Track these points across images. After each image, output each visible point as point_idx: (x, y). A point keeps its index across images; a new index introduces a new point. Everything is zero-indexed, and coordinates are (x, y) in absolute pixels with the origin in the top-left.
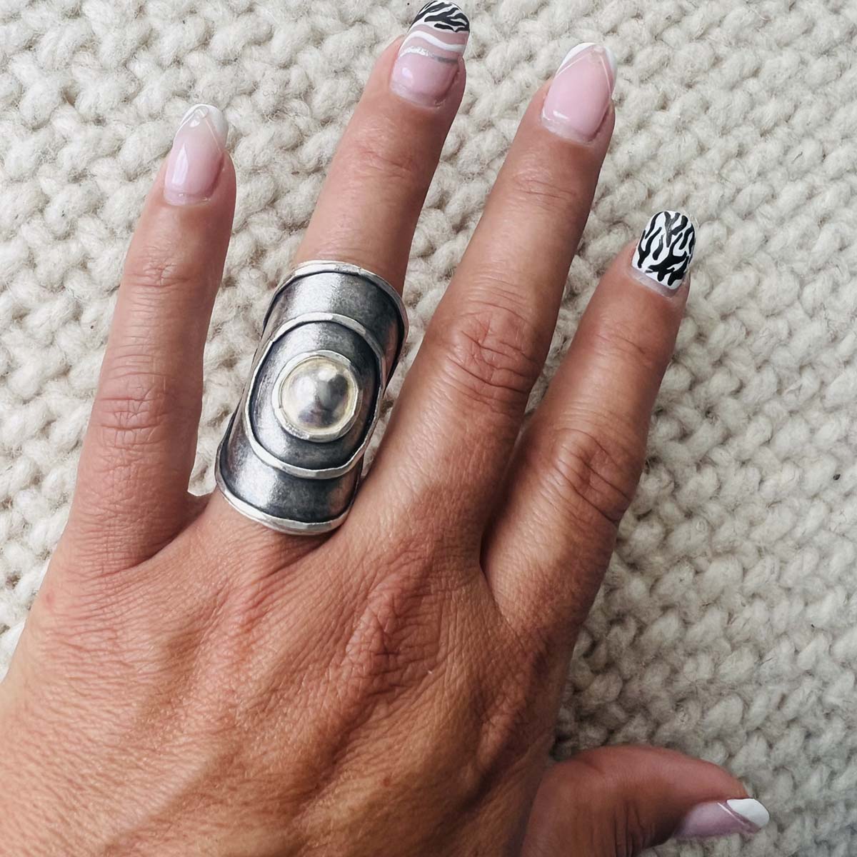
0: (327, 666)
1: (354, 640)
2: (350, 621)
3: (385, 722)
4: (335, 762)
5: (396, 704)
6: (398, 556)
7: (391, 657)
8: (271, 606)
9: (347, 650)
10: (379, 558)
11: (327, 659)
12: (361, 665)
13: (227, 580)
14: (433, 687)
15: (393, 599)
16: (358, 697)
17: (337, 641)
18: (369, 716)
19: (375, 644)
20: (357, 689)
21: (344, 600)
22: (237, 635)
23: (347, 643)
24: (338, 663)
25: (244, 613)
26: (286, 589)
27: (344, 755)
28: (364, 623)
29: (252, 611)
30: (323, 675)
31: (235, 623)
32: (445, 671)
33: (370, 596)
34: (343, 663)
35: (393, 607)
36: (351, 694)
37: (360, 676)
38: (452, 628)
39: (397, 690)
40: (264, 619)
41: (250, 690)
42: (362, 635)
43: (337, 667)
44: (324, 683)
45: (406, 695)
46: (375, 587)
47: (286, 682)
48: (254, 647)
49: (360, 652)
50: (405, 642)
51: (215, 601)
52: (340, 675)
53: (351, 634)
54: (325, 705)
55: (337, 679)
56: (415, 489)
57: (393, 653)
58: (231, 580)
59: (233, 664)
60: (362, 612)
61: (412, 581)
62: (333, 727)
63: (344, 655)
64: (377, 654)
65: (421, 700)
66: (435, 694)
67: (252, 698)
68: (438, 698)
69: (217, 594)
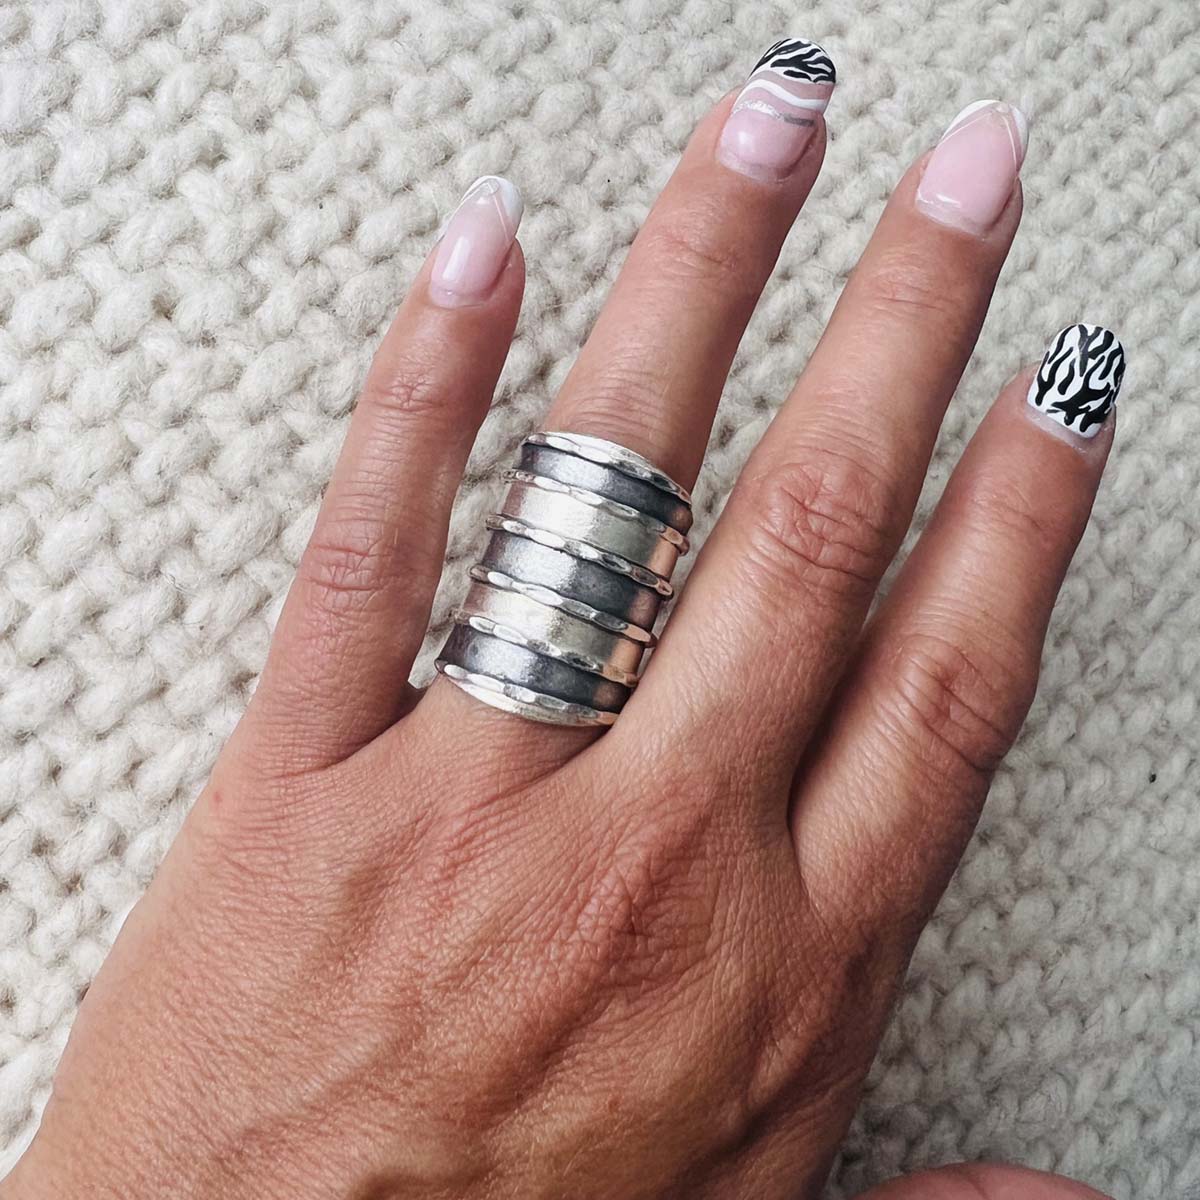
0: (549, 939)
1: (591, 909)
2: (586, 882)
3: (620, 1026)
4: (545, 1069)
5: (639, 1004)
6: (661, 802)
7: (638, 938)
8: (481, 850)
9: (579, 922)
10: (634, 802)
11: (549, 930)
12: (596, 945)
13: (431, 804)
14: (695, 988)
15: (648, 859)
16: (586, 989)
17: (565, 908)
18: (600, 1014)
19: (617, 920)
20: (585, 978)
21: (580, 855)
22: (436, 882)
23: (579, 911)
24: (564, 938)
25: (447, 853)
26: (502, 828)
27: (559, 1061)
28: (606, 888)
29: (456, 852)
30: (542, 951)
31: (436, 865)
32: (715, 967)
33: (617, 852)
34: (570, 940)
35: (648, 870)
36: (576, 983)
37: (592, 960)
38: (731, 909)
39: (644, 985)
40: (471, 865)
41: (444, 958)
42: (601, 903)
43: (563, 943)
44: (542, 963)
45: (655, 992)
46: (626, 840)
47: (491, 954)
48: (455, 901)
49: (595, 927)
50: (661, 920)
51: (413, 830)
52: (565, 955)
53: (586, 901)
54: (541, 992)
55: (560, 960)
56: (696, 707)
57: (641, 933)
58: (435, 807)
59: (426, 920)
60: (605, 872)
61: (680, 837)
62: (547, 1022)
63: (574, 927)
64: (618, 933)
65: (675, 1003)
66: (696, 998)
67: (446, 968)
68: (700, 1004)
69: (417, 822)
